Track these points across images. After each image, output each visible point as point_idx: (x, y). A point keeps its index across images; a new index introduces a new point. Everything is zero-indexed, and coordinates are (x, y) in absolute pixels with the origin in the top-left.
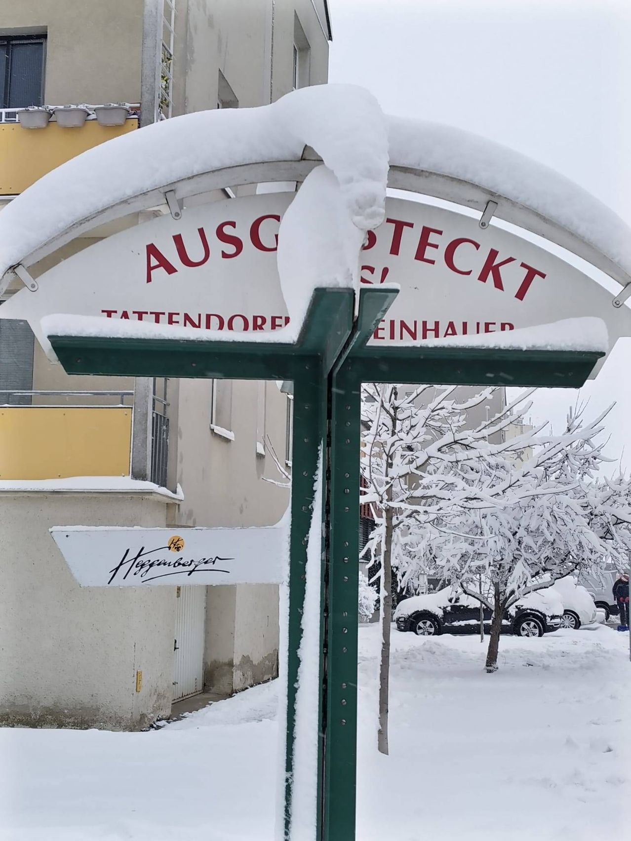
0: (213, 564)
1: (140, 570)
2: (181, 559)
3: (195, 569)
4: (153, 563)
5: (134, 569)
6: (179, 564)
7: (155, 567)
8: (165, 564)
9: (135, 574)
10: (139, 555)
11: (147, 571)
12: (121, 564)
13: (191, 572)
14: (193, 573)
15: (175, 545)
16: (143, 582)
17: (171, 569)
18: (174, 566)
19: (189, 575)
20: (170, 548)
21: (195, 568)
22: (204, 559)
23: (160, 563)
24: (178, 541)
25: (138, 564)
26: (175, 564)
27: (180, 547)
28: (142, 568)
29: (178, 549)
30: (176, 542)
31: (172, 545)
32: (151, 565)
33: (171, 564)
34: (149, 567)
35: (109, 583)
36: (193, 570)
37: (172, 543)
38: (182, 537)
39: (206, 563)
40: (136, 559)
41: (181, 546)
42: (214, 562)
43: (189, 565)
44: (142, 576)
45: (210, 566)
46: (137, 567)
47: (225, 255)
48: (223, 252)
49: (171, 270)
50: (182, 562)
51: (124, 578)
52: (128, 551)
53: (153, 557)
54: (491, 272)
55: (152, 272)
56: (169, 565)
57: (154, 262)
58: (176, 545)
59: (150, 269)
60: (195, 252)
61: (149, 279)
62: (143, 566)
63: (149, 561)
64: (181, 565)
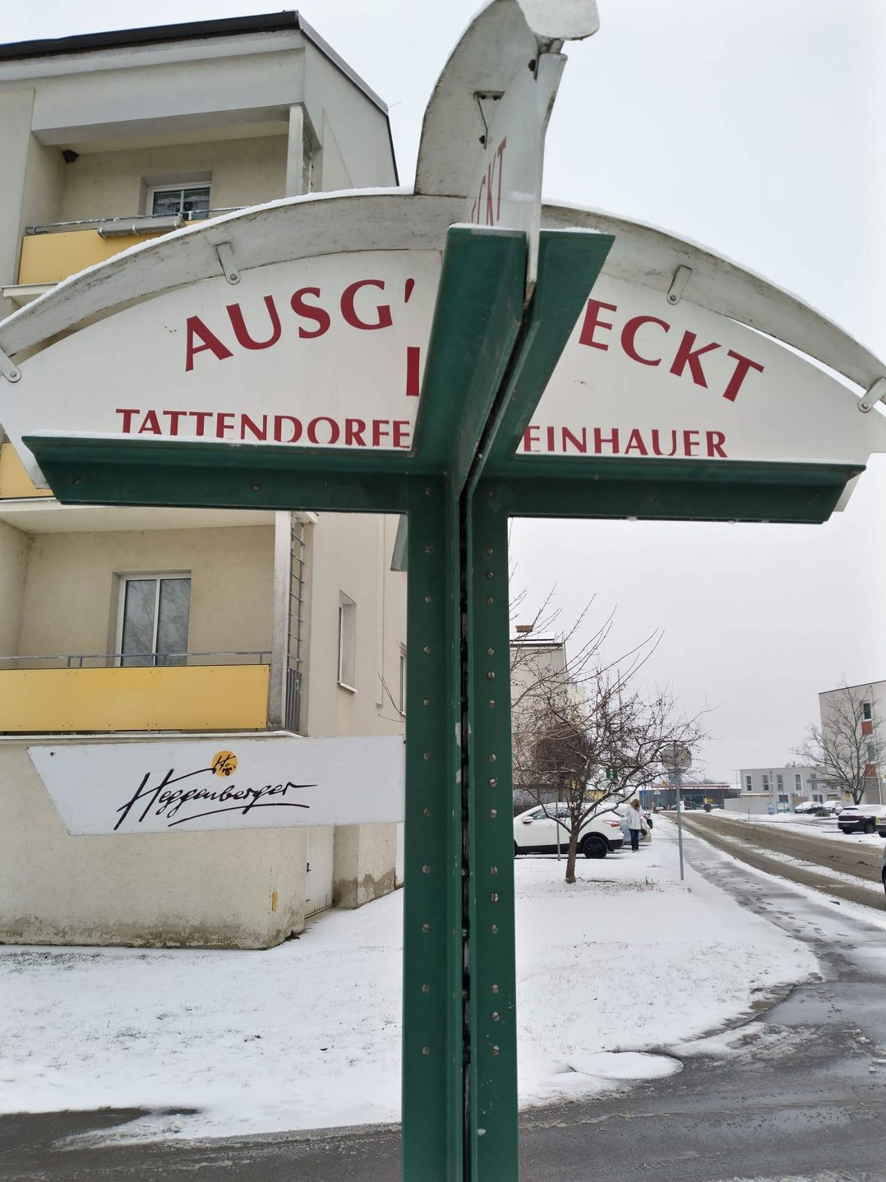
0: (283, 794)
1: (165, 807)
2: (233, 787)
3: (254, 804)
4: (187, 796)
5: (157, 805)
6: (229, 796)
7: (190, 802)
8: (206, 796)
9: (158, 813)
10: (165, 783)
11: (177, 808)
12: (136, 797)
13: (247, 808)
14: (251, 809)
15: (222, 765)
16: (170, 826)
18: (221, 800)
19: (244, 812)
20: (214, 770)
21: (254, 801)
22: (269, 787)
23: (199, 794)
24: (228, 758)
25: (163, 797)
26: (222, 795)
27: (231, 769)
28: (169, 803)
29: (227, 772)
30: (225, 761)
31: (219, 766)
32: (184, 799)
33: (215, 796)
34: (180, 801)
35: (115, 829)
36: (251, 805)
37: (218, 762)
38: (234, 752)
39: (271, 793)
40: (160, 788)
41: (233, 767)
42: (284, 791)
43: (245, 797)
44: (168, 817)
45: (277, 798)
46: (161, 801)
47: (304, 334)
48: (300, 329)
49: (222, 353)
50: (233, 792)
51: (140, 820)
53: (187, 786)
54: (687, 362)
55: (195, 356)
56: (213, 798)
57: (198, 341)
58: (224, 765)
59: (191, 351)
60: (259, 328)
61: (190, 366)
62: (170, 800)
63: (181, 791)
64: (232, 798)
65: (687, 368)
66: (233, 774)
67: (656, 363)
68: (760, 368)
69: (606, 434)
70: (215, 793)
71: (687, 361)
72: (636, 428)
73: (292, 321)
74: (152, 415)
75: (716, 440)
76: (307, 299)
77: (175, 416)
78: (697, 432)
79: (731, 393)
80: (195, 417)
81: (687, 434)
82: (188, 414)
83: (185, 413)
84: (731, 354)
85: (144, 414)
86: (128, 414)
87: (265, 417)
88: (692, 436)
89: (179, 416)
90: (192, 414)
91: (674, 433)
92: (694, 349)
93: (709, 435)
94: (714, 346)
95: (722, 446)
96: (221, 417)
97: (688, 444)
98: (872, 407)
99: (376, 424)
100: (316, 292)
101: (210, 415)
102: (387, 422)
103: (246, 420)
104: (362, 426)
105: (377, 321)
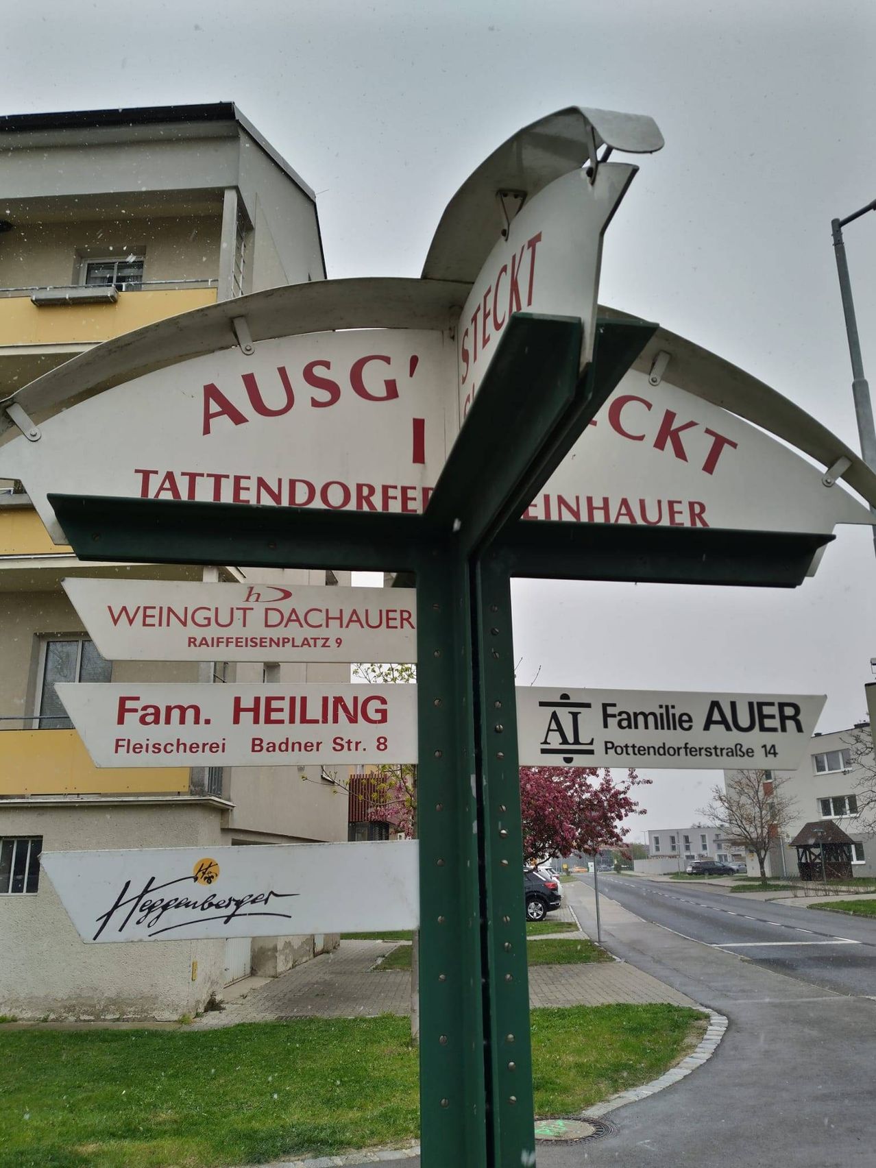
0: (266, 903)
1: (146, 916)
2: (214, 895)
3: (236, 913)
4: (168, 905)
5: (137, 915)
6: (211, 905)
7: (171, 911)
8: (187, 905)
9: (138, 923)
10: (146, 891)
11: (158, 917)
12: (116, 906)
13: (229, 918)
15: (204, 873)
17: (197, 914)
18: (203, 909)
19: (226, 922)
20: (196, 879)
21: (235, 911)
22: (251, 896)
23: (180, 903)
24: (210, 866)
25: (144, 905)
26: (203, 904)
27: (213, 877)
29: (209, 880)
30: (207, 869)
32: (165, 908)
33: (196, 906)
34: (161, 910)
36: (233, 915)
37: (200, 871)
38: (217, 860)
39: (253, 902)
40: (140, 897)
42: (266, 901)
43: (227, 906)
44: (149, 926)
46: (141, 910)
47: (315, 403)
49: (238, 418)
50: (215, 901)
51: (120, 930)
52: (128, 884)
53: (168, 894)
56: (194, 908)
57: (214, 407)
58: (206, 873)
59: (208, 416)
62: (151, 908)
63: (162, 900)
64: (214, 907)
65: (669, 443)
66: (215, 882)
67: (641, 438)
68: (734, 445)
69: (598, 503)
70: (196, 902)
71: (669, 437)
72: (625, 497)
73: (304, 391)
74: (170, 476)
75: (697, 509)
76: (319, 371)
77: (192, 477)
78: (680, 502)
79: (709, 467)
80: (212, 480)
81: (671, 504)
82: (205, 475)
83: (202, 475)
84: (708, 431)
85: (162, 475)
86: (146, 475)
87: (280, 480)
88: (675, 505)
89: (197, 478)
90: (209, 475)
91: (659, 502)
92: (675, 426)
93: (691, 505)
94: (691, 424)
95: (703, 515)
96: (237, 479)
97: (672, 513)
98: (834, 483)
99: (385, 489)
100: (327, 365)
101: (227, 477)
102: (395, 487)
103: (261, 482)
104: (372, 490)
105: (384, 393)
